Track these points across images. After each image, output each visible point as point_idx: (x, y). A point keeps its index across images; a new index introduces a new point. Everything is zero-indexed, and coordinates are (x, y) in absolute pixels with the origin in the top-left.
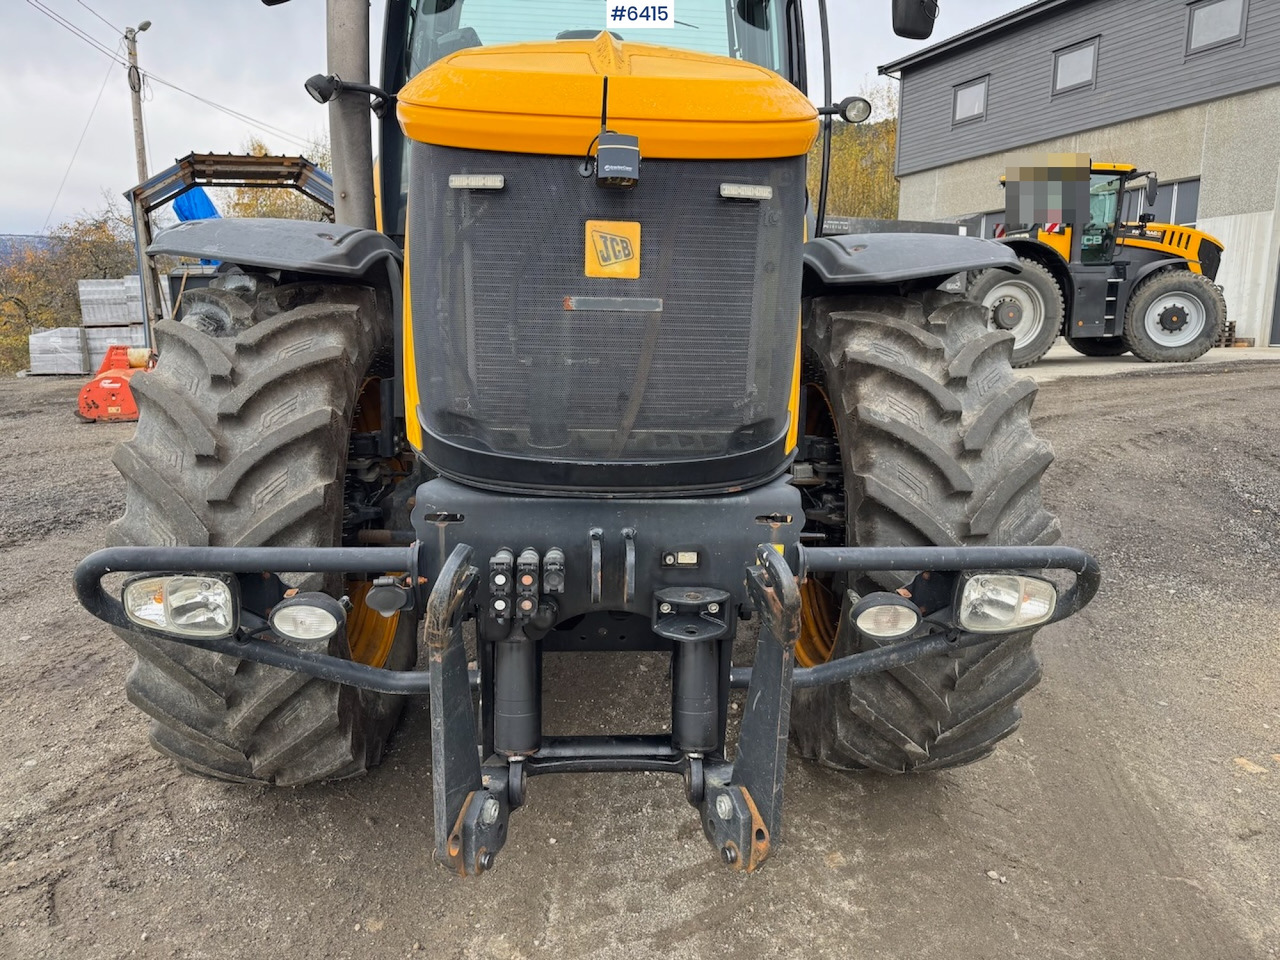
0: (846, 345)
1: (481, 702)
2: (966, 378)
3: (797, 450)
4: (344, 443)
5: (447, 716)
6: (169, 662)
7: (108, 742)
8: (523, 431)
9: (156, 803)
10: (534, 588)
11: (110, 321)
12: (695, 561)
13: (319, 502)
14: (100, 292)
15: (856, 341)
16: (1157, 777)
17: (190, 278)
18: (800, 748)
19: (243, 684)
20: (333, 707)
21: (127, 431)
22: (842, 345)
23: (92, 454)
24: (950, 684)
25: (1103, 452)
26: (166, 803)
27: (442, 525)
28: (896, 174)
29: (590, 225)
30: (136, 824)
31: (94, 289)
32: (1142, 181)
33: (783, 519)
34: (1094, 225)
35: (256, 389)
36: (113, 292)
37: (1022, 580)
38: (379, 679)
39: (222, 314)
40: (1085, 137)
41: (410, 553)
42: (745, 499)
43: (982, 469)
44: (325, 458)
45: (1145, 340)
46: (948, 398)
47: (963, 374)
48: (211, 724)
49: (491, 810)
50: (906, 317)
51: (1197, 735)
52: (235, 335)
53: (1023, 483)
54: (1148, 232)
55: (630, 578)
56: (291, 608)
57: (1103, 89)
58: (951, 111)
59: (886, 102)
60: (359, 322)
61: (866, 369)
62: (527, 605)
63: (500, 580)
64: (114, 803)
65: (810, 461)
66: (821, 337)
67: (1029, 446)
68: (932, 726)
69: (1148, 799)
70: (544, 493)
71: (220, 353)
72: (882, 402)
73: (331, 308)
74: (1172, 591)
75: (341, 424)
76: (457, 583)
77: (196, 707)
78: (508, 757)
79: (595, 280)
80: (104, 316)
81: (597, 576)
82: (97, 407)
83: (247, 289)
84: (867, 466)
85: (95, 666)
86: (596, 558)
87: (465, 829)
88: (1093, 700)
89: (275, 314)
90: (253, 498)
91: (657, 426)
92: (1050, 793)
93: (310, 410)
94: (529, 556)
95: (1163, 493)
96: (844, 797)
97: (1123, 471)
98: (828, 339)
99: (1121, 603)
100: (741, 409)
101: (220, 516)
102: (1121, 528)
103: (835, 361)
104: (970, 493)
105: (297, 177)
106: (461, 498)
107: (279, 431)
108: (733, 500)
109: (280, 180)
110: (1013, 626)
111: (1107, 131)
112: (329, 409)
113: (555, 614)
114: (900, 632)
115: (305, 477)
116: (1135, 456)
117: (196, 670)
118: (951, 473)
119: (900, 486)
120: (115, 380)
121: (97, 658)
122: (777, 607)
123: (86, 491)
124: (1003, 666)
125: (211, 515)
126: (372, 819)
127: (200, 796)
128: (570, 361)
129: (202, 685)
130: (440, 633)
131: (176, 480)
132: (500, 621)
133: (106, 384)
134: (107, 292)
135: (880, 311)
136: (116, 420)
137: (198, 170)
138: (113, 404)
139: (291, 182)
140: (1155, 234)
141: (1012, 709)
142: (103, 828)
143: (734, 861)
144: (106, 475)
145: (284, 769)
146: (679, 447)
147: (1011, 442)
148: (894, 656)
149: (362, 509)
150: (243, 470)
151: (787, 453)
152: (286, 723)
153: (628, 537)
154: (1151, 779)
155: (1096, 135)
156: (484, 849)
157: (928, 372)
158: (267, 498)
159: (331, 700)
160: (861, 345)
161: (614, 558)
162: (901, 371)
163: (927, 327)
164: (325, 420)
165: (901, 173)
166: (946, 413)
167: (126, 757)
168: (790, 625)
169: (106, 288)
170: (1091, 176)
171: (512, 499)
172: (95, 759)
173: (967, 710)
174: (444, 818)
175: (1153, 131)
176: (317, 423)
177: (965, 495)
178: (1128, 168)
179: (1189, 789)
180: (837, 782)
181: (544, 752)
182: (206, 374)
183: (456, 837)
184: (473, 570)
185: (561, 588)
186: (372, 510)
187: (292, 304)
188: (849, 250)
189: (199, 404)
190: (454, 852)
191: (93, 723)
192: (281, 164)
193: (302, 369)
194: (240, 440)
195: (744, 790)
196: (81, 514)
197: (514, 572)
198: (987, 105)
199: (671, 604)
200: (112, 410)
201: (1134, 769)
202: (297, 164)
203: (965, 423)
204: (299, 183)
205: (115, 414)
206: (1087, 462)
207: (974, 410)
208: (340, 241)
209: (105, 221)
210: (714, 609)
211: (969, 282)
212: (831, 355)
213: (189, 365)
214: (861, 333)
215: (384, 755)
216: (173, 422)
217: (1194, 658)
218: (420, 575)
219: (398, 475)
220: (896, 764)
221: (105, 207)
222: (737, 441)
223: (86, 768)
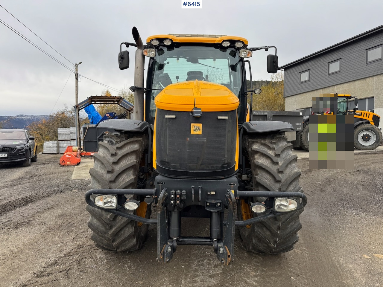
0: (252, 147)
1: (167, 227)
2: (279, 155)
3: (238, 170)
4: (138, 169)
5: (161, 226)
6: (98, 217)
7: (76, 242)
8: (178, 165)
9: (89, 255)
10: (180, 198)
11: (65, 139)
12: (214, 194)
13: (133, 181)
14: (63, 131)
15: (255, 146)
16: (340, 258)
17: (89, 128)
18: (246, 248)
19: (114, 223)
20: (133, 230)
21: (72, 168)
22: (252, 146)
23: (64, 174)
24: (279, 228)
25: (341, 176)
26: (91, 256)
27: (160, 185)
28: (284, 97)
29: (192, 124)
30: (85, 259)
31: (62, 130)
32: (353, 99)
33: (234, 185)
34: (340, 111)
35: (121, 156)
36: (67, 131)
37: (288, 200)
38: (145, 221)
39: (113, 140)
40: (339, 86)
41: (154, 190)
42: (225, 180)
43: (284, 176)
44: (134, 171)
45: (358, 144)
46: (275, 159)
47: (279, 153)
48: (105, 233)
49: (169, 249)
50: (267, 140)
51: (353, 249)
52: (116, 145)
53: (294, 179)
54: (356, 113)
55: (200, 196)
56: (129, 203)
57: (343, 73)
58: (299, 79)
59: (281, 77)
60: (142, 142)
61: (256, 152)
62: (178, 202)
63: (172, 196)
64: (79, 255)
65: (247, 174)
66: (247, 145)
67: (295, 170)
68: (276, 239)
69: (336, 263)
70: (182, 178)
71: (113, 149)
72: (260, 160)
73: (136, 139)
74: (354, 213)
75: (138, 164)
76: (164, 196)
77: (102, 228)
78: (173, 238)
79: (193, 135)
80: (64, 138)
81: (193, 196)
82: (64, 162)
83: (118, 135)
84: (257, 175)
85: (71, 225)
86: (193, 192)
87: (164, 252)
88: (326, 240)
89: (124, 140)
90: (119, 180)
91: (205, 164)
92: (310, 261)
93: (132, 161)
94: (179, 191)
95: (356, 187)
96: (256, 260)
97: (346, 181)
98: (249, 145)
99: (339, 216)
100: (224, 160)
101: (112, 184)
102: (343, 196)
103: (250, 150)
104: (281, 181)
105: (118, 101)
106: (165, 179)
107: (125, 166)
108: (223, 180)
109: (114, 102)
110: (287, 210)
111: (345, 84)
112: (136, 161)
113: (184, 205)
114: (262, 212)
115: (130, 176)
116: (350, 177)
117: (104, 220)
118: (276, 176)
119: (264, 179)
120: (70, 155)
121: (72, 223)
122: (231, 203)
123: (64, 183)
124: (292, 223)
125: (110, 184)
126: (139, 260)
127: (99, 254)
128: (188, 150)
129: (105, 223)
130: (160, 206)
131: (103, 176)
132: (172, 205)
133: (67, 156)
134: (65, 131)
135: (261, 139)
136: (69, 166)
137: (93, 100)
138: (69, 161)
139: (117, 103)
140: (359, 114)
141: (296, 236)
142: (77, 260)
143: (223, 263)
144: (69, 180)
145: (120, 247)
146: (211, 168)
147: (291, 169)
148: (262, 218)
149: (140, 184)
150: (117, 174)
151: (235, 170)
152: (122, 233)
153: (200, 188)
154: (339, 259)
155: (342, 85)
156: (167, 258)
157: (271, 153)
158: (122, 180)
159: (132, 228)
160: (256, 147)
161: (196, 193)
162: (264, 153)
163: (271, 143)
164: (135, 163)
165: (285, 96)
166: (275, 162)
167: (81, 245)
168: (234, 207)
169: (65, 130)
170: (338, 98)
171: (175, 179)
172: (74, 245)
173: (284, 235)
174: (160, 249)
175: (359, 84)
176: (133, 164)
177: (279, 182)
178: (349, 95)
179: (348, 261)
180: (255, 257)
181: (181, 240)
182: (110, 154)
183: (162, 254)
184: (167, 194)
185: (185, 198)
186: (142, 185)
187: (128, 138)
188: (253, 125)
189: (108, 160)
190: (161, 257)
191: (72, 237)
192: (115, 98)
193: (130, 152)
194: (117, 168)
195: (226, 246)
196: (64, 189)
197: (175, 195)
198: (309, 77)
199: (209, 203)
200: (68, 163)
201: (334, 256)
202: (119, 98)
203: (280, 165)
204: (119, 103)
205: (69, 164)
206: (335, 178)
207: (282, 162)
208: (139, 124)
209: (64, 112)
210: (219, 204)
211: (304, 127)
212: (249, 149)
213: (106, 151)
214: (256, 144)
215: (142, 247)
216: (102, 164)
217: (357, 230)
218: (156, 195)
219: (148, 177)
220: (269, 251)
221: (64, 108)
222: (223, 167)
223: (72, 247)
